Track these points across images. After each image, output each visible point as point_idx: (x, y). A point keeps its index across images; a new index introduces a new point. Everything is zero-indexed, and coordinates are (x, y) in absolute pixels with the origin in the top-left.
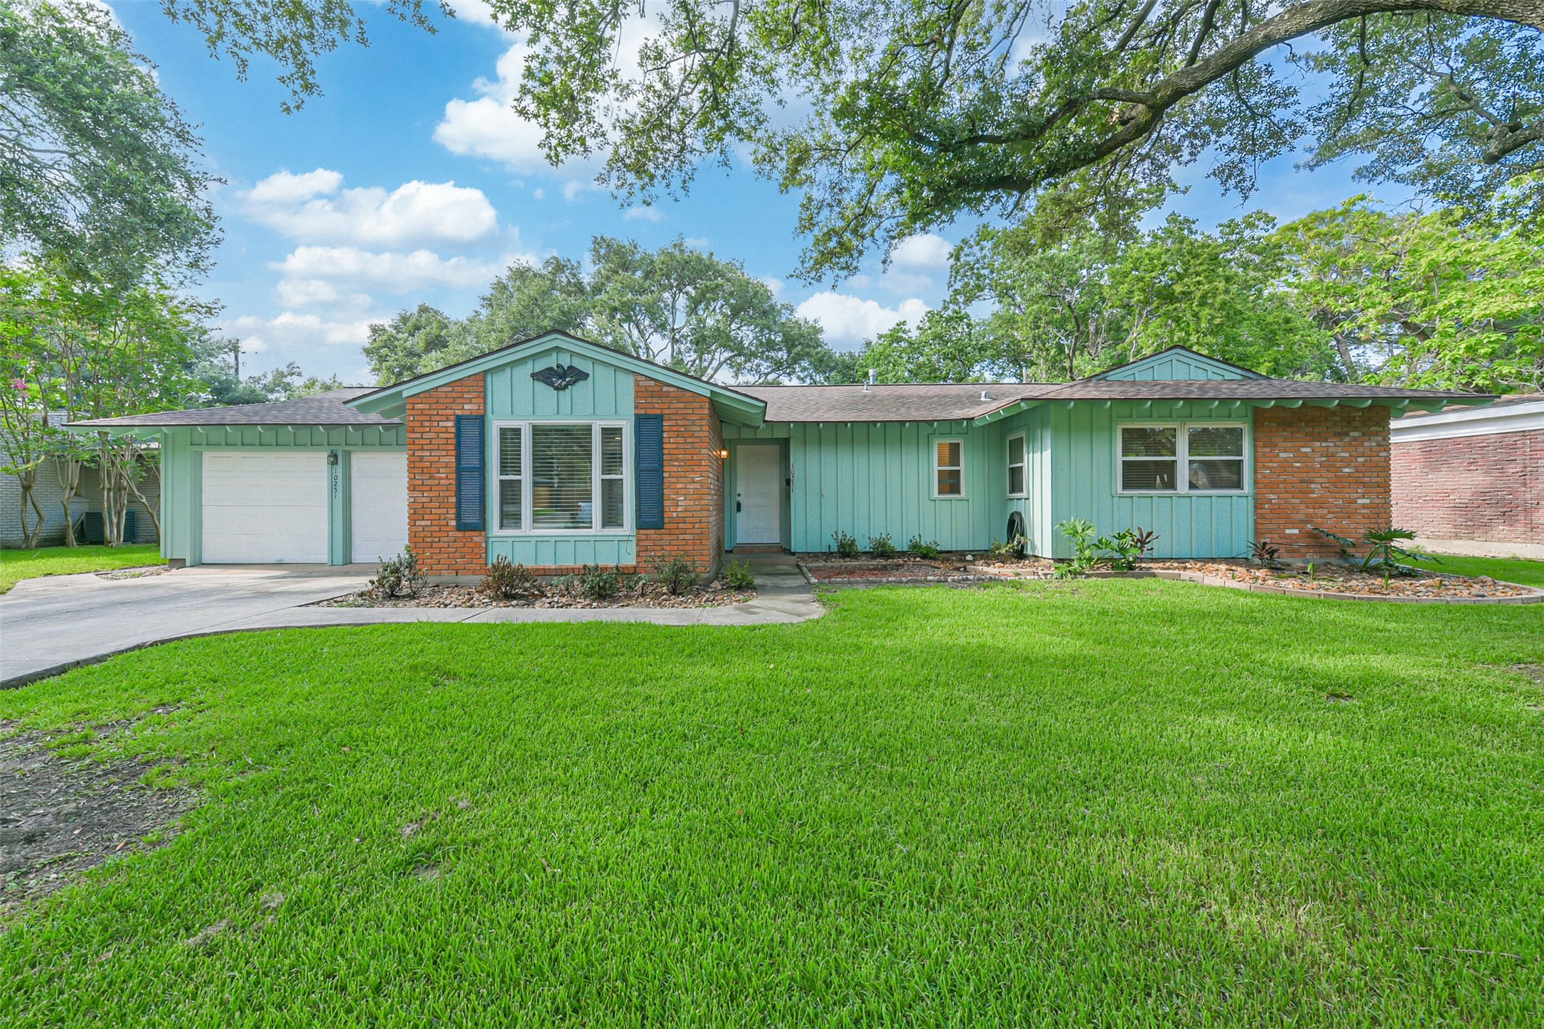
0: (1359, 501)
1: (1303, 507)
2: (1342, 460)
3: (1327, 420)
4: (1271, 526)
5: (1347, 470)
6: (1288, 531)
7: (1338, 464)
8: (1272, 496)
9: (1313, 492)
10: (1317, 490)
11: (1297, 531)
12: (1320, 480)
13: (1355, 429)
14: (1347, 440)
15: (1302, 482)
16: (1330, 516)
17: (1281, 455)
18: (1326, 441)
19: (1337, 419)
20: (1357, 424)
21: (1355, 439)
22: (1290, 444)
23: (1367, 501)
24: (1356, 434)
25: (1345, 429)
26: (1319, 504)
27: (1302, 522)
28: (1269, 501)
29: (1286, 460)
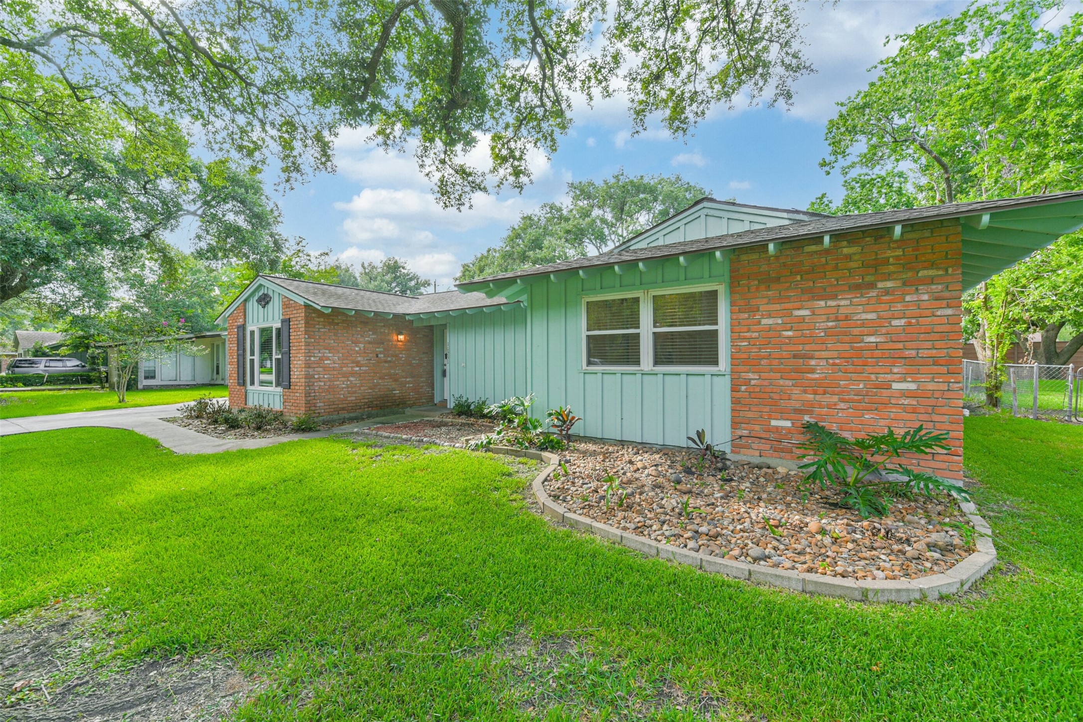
0: (895, 386)
1: (796, 391)
2: (864, 323)
3: (836, 268)
4: (750, 415)
5: (872, 339)
6: (774, 423)
7: (856, 331)
8: (751, 376)
9: (813, 371)
10: (820, 369)
11: (788, 424)
12: (824, 354)
13: (888, 277)
14: (873, 293)
15: (795, 357)
16: (842, 405)
17: (764, 321)
18: (834, 297)
19: (853, 265)
20: (892, 268)
21: (887, 292)
22: (777, 307)
23: (913, 386)
24: (889, 284)
25: (869, 278)
26: (823, 388)
27: (797, 411)
28: (747, 382)
29: (770, 328)
